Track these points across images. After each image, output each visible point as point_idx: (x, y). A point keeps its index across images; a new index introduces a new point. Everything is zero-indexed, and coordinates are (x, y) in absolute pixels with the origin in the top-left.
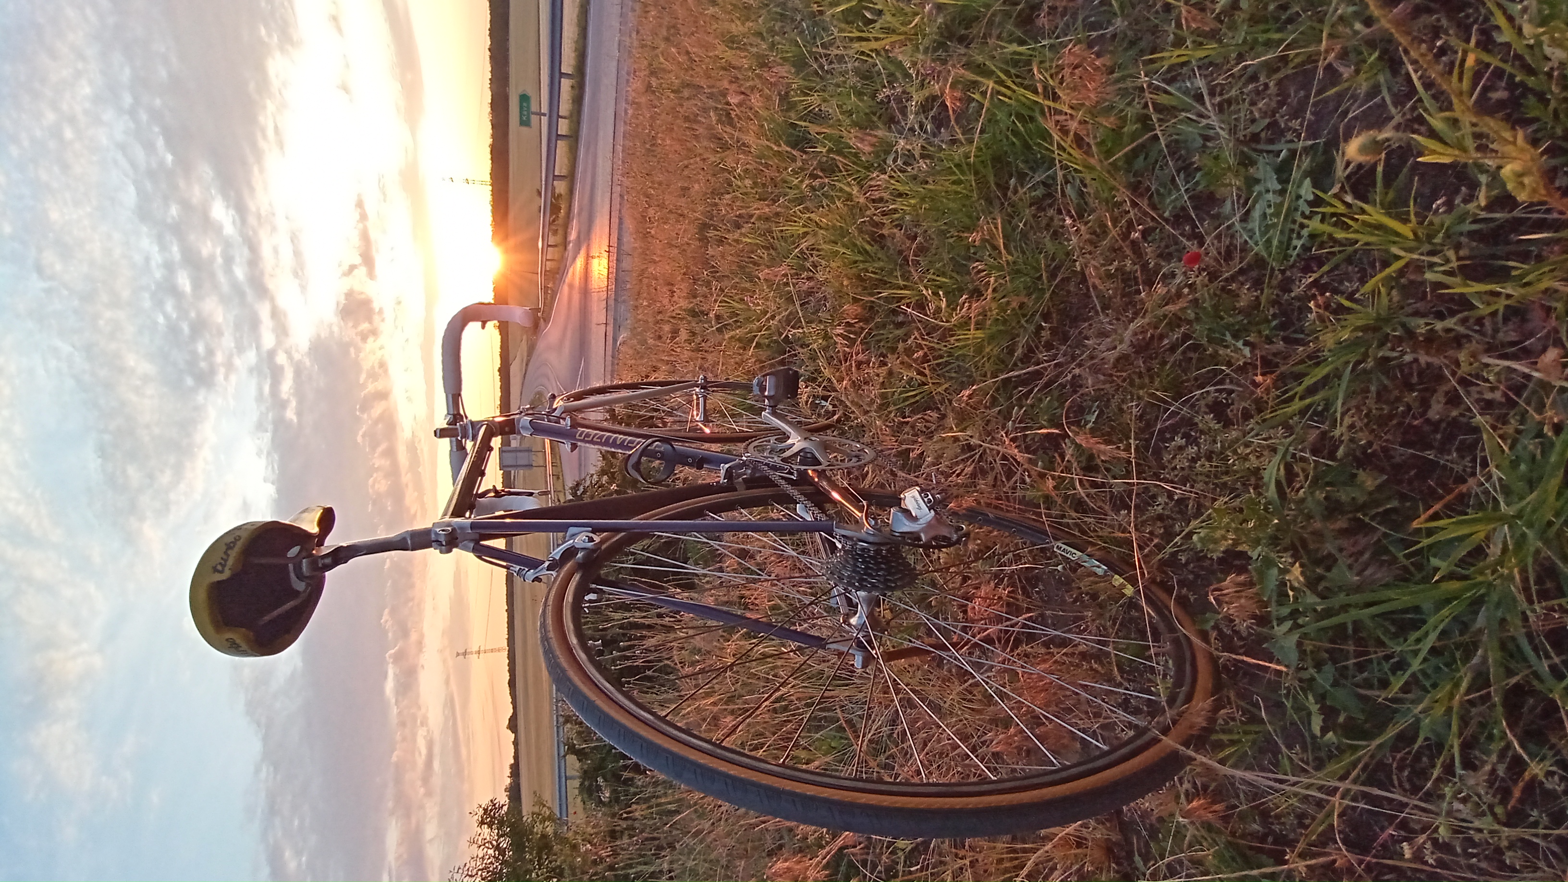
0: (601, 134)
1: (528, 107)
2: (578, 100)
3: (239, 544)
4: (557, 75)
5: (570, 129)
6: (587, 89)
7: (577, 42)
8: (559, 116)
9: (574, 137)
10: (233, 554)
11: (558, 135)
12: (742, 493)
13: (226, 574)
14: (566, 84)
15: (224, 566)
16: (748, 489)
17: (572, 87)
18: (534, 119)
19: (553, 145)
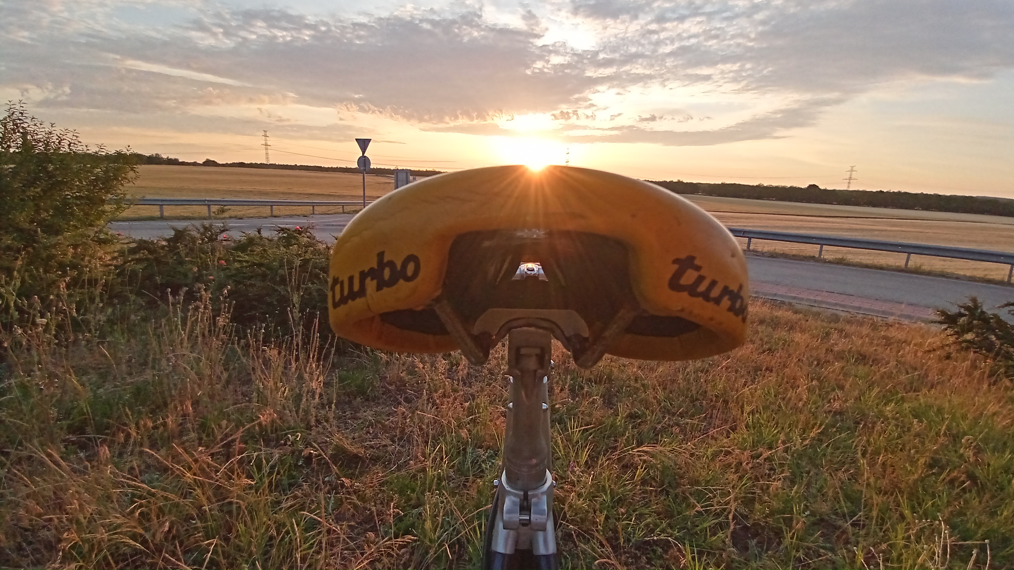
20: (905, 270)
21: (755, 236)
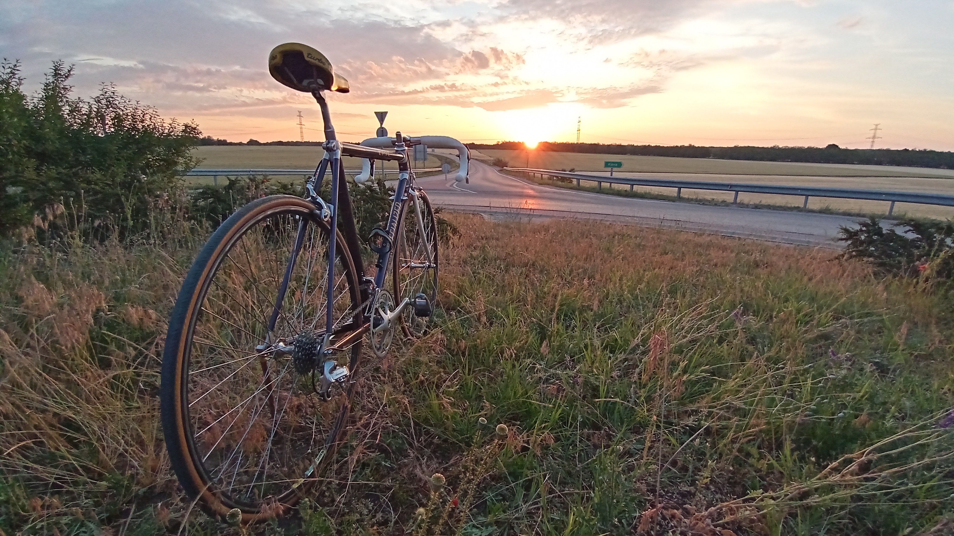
0: (600, 206)
1: (615, 167)
2: (619, 194)
3: (321, 65)
4: (632, 183)
5: (604, 189)
6: (625, 199)
7: (649, 193)
8: (611, 183)
9: (600, 191)
10: (317, 62)
11: (601, 182)
12: (358, 288)
13: (307, 59)
14: (627, 187)
15: (311, 58)
16: (361, 291)
17: (626, 191)
18: (610, 169)
19: (595, 179)
21: (742, 189)
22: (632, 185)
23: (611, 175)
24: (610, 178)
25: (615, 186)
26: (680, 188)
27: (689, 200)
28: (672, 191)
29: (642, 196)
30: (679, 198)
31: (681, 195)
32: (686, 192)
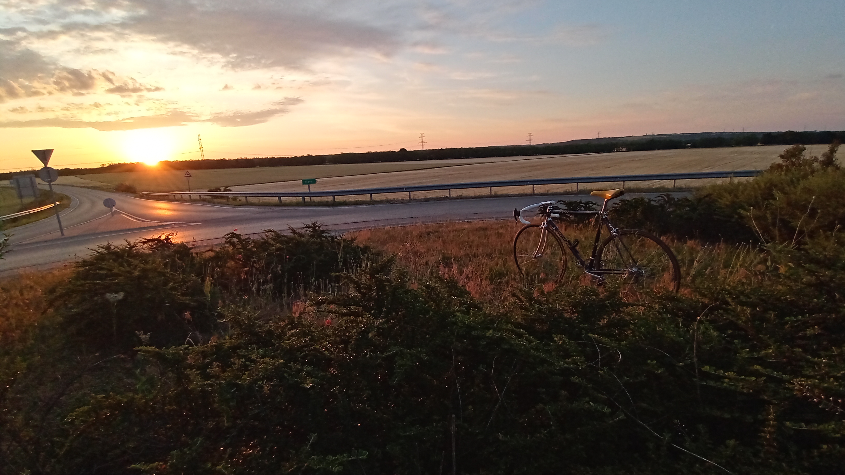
5: (308, 202)
6: (332, 208)
8: (310, 197)
9: (305, 204)
11: (303, 197)
14: (329, 198)
17: (329, 201)
18: (306, 187)
19: (298, 195)
20: (491, 197)
21: (413, 190)
22: (334, 196)
23: (309, 191)
24: (308, 193)
25: (317, 199)
26: (371, 194)
27: (381, 202)
28: (366, 197)
29: (345, 204)
30: (372, 202)
31: (373, 199)
32: (377, 197)
